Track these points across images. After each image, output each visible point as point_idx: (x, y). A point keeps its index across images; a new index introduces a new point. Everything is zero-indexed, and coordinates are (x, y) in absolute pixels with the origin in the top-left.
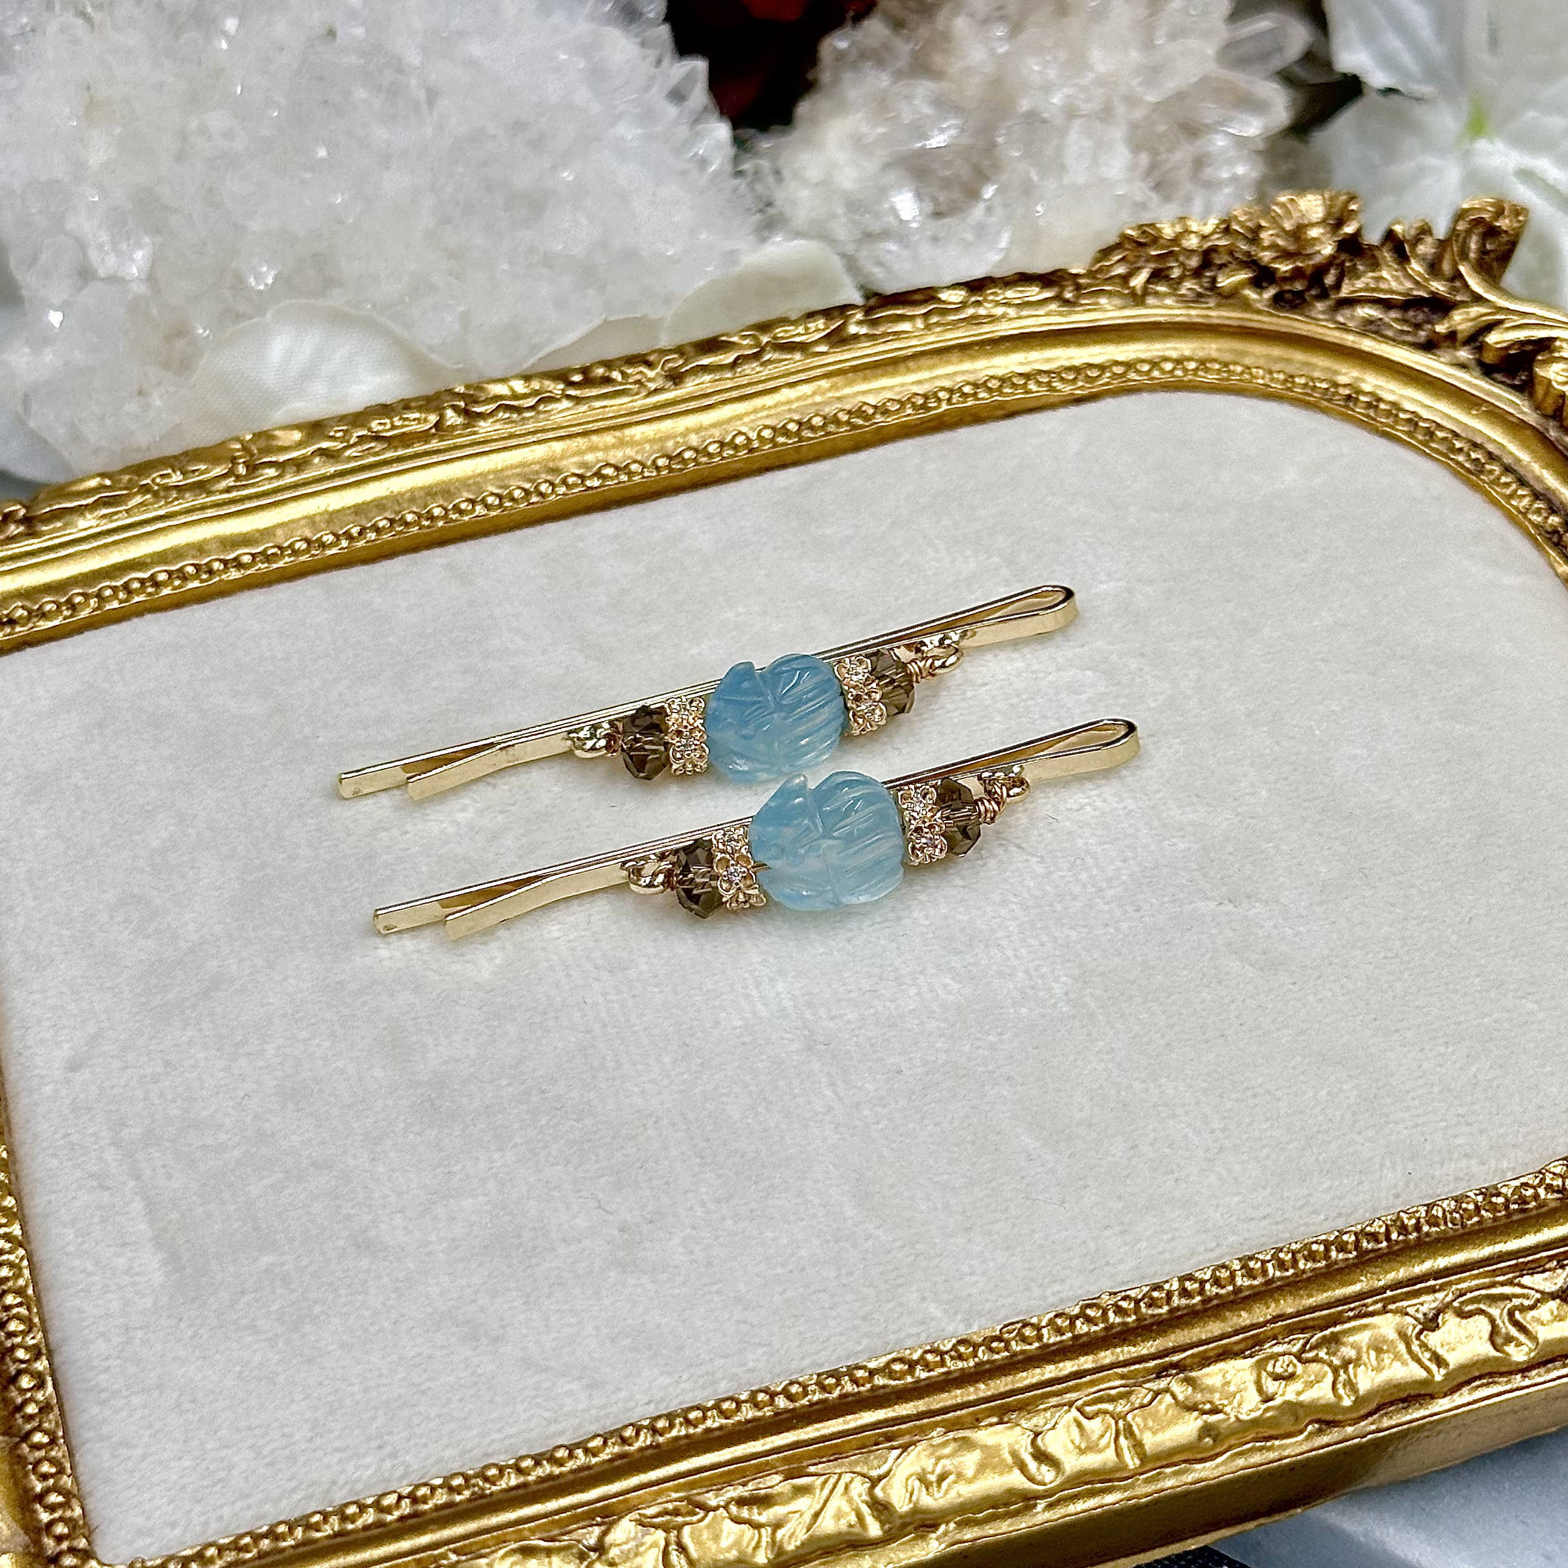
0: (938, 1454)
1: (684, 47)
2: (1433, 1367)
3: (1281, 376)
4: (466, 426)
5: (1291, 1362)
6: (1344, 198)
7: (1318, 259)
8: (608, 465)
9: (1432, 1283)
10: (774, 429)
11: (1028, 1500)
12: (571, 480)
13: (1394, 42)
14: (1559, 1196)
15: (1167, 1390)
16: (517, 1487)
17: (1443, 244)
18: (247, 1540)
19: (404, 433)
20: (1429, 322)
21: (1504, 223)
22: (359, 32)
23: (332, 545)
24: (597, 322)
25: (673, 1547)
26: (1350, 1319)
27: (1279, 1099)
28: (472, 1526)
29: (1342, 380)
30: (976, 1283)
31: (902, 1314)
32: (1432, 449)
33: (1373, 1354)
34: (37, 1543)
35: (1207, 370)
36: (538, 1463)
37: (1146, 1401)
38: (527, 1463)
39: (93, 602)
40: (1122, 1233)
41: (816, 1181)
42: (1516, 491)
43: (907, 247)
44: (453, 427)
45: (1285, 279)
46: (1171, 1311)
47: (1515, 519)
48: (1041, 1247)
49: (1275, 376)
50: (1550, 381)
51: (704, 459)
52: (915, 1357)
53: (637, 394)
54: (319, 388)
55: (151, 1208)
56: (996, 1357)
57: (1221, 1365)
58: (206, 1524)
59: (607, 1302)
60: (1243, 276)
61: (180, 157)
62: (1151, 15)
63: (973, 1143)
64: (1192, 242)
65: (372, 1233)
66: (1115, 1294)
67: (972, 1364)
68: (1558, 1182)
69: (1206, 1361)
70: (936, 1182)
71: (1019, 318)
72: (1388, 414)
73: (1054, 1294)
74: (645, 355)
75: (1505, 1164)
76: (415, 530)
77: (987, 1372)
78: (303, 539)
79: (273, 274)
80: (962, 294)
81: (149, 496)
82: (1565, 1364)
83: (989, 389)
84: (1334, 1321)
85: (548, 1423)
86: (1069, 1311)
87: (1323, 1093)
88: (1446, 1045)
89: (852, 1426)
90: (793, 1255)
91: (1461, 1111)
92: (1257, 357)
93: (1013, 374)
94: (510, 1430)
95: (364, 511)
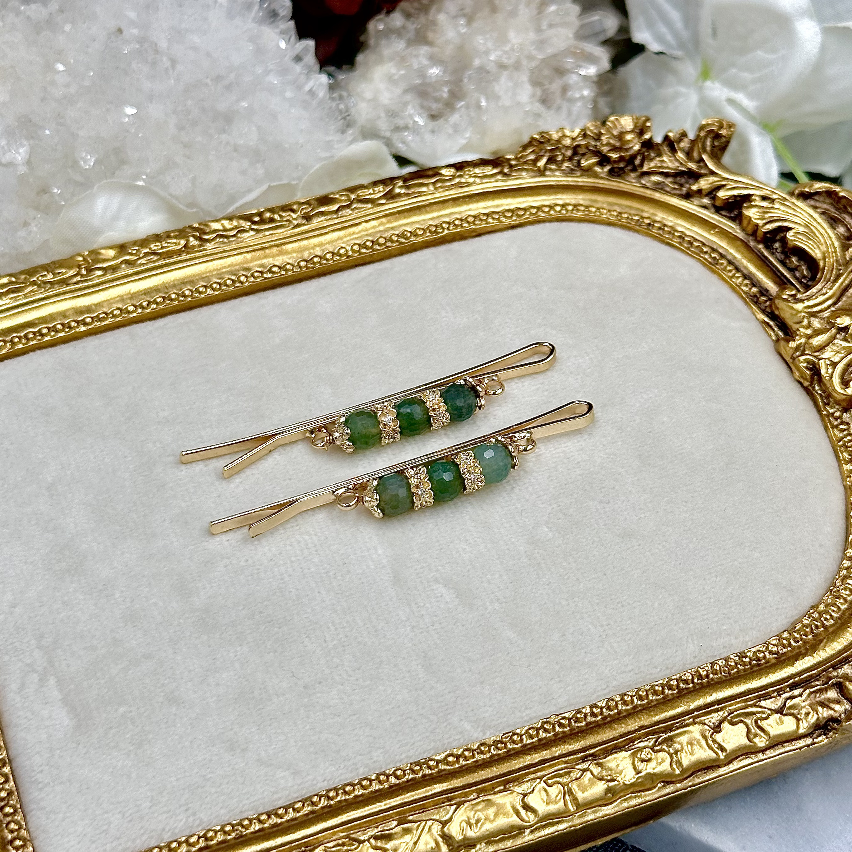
0: (475, 809)
1: (302, 34)
2: (720, 752)
3: (615, 213)
4: (201, 246)
5: (649, 752)
6: (644, 119)
7: (631, 152)
8: (275, 266)
9: (717, 707)
10: (359, 245)
11: (520, 830)
12: (256, 274)
13: (663, 29)
14: (776, 656)
15: (587, 770)
16: (259, 830)
17: (693, 142)
19: (168, 251)
20: (687, 183)
21: (723, 132)
22: (135, 31)
23: (133, 312)
24: (265, 187)
26: (678, 728)
27: (635, 608)
29: (645, 215)
30: (487, 711)
31: (450, 729)
32: (692, 252)
33: (689, 746)
35: (578, 210)
36: (269, 817)
37: (578, 776)
38: (264, 817)
39: (8, 345)
40: (560, 681)
41: (404, 658)
42: (735, 274)
43: (418, 135)
44: (194, 246)
45: (615, 162)
46: (587, 725)
47: (734, 289)
48: (519, 691)
49: (612, 213)
50: (750, 217)
51: (324, 262)
52: (460, 752)
53: (288, 227)
54: (121, 224)
55: (60, 682)
56: (500, 752)
57: (615, 755)
59: (300, 727)
60: (594, 160)
61: (43, 100)
62: (539, 13)
63: (482, 635)
64: (567, 142)
65: (176, 693)
66: (557, 715)
67: (488, 756)
68: (775, 649)
69: (606, 754)
70: (464, 657)
71: (483, 183)
72: (669, 233)
73: (526, 715)
74: (290, 205)
75: (747, 639)
76: (176, 303)
77: (496, 760)
78: (118, 309)
79: (93, 160)
80: (452, 171)
81: (36, 287)
82: (783, 746)
83: (468, 222)
84: (670, 729)
85: (274, 793)
86: (535, 725)
87: (656, 605)
88: (716, 576)
89: (430, 793)
90: (393, 699)
91: (725, 611)
92: (603, 203)
93: (480, 214)
94: (253, 798)
95: (149, 293)
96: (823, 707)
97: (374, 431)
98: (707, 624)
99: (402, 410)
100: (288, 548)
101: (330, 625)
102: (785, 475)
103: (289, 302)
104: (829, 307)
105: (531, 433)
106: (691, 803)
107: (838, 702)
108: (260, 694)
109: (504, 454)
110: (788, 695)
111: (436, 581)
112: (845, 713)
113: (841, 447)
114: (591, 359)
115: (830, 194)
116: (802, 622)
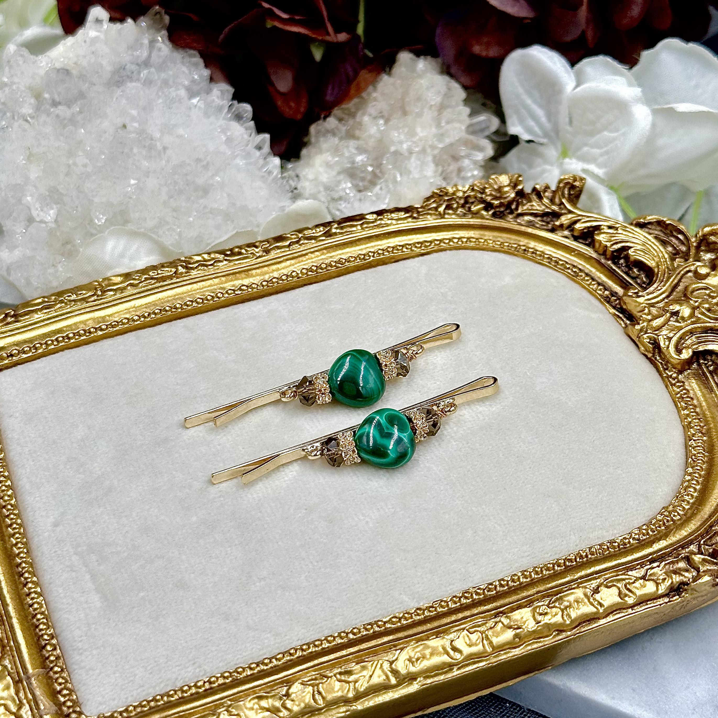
0: (415, 651)
1: (260, 130)
2: (599, 607)
3: (499, 243)
4: (186, 273)
5: (545, 608)
6: (516, 176)
7: (509, 199)
8: (243, 285)
10: (307, 269)
11: (450, 666)
12: (229, 292)
13: (531, 123)
14: (638, 541)
15: (500, 621)
16: (251, 675)
17: (555, 192)
18: (145, 703)
19: (163, 276)
20: (552, 221)
21: (577, 184)
22: (136, 125)
23: (137, 320)
24: (233, 233)
25: (316, 692)
27: (529, 511)
28: (235, 690)
29: (521, 243)
30: (420, 587)
31: (393, 600)
32: (558, 268)
33: (576, 603)
34: (60, 709)
35: (470, 241)
36: (258, 665)
37: (492, 626)
38: (254, 666)
39: (44, 346)
40: (474, 565)
42: (591, 282)
43: (348, 202)
44: (182, 273)
45: (496, 207)
46: (497, 593)
47: (592, 293)
48: (444, 572)
49: (497, 243)
50: (601, 241)
51: (281, 282)
52: (401, 616)
53: (253, 258)
54: (126, 261)
55: (93, 577)
56: (432, 614)
57: (519, 611)
58: (127, 698)
60: (481, 206)
61: (67, 175)
62: (439, 115)
64: (460, 194)
66: (474, 588)
67: (423, 617)
68: (637, 536)
69: (513, 610)
71: (397, 224)
73: (451, 589)
74: (253, 243)
75: (616, 531)
76: (170, 313)
77: (429, 619)
78: (126, 318)
79: (104, 218)
80: (375, 216)
81: (63, 304)
82: (647, 604)
83: (388, 252)
84: (560, 592)
85: (260, 650)
86: (457, 595)
87: (545, 508)
88: (590, 488)
89: (380, 642)
90: (348, 580)
91: (598, 512)
92: (489, 236)
93: (397, 245)
94: (244, 654)
95: (149, 307)
96: (676, 574)
98: (584, 521)
102: (637, 416)
103: (255, 310)
104: (664, 299)
107: (687, 571)
110: (648, 567)
112: (693, 577)
113: (678, 398)
115: (659, 223)
116: (656, 518)
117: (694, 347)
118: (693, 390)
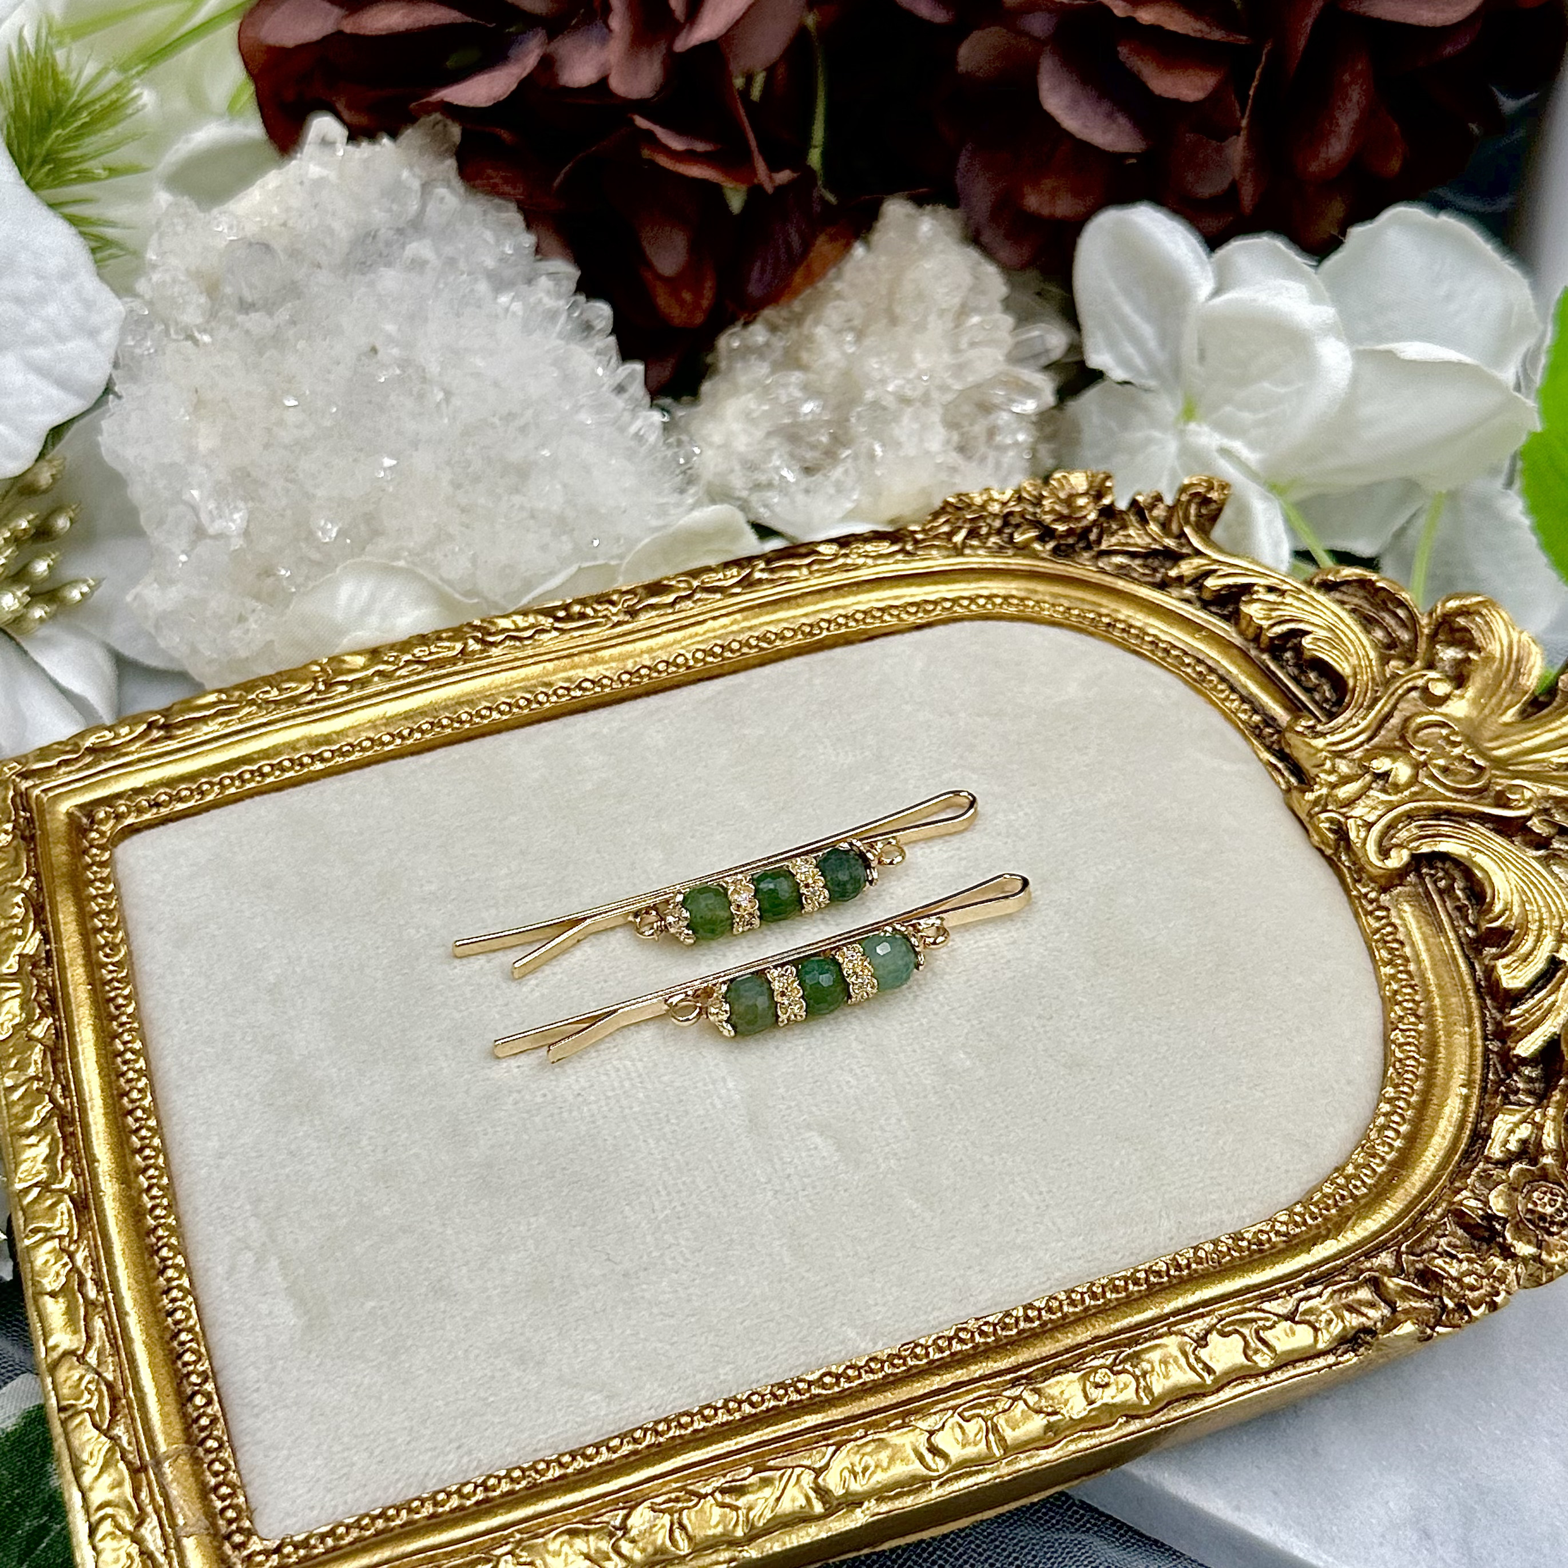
0: (861, 1452)
1: (626, 354)
2: (1205, 1375)
3: (1061, 609)
4: (482, 651)
5: (1106, 1374)
6: (1102, 476)
7: (1084, 523)
8: (586, 680)
9: (1201, 1310)
10: (704, 651)
11: (925, 1482)
12: (560, 692)
13: (1130, 349)
14: (1284, 1238)
15: (1019, 1398)
16: (560, 1478)
17: (1171, 509)
18: (366, 1521)
19: (439, 658)
20: (1162, 566)
21: (1214, 495)
22: (395, 351)
23: (389, 744)
24: (574, 569)
25: (676, 1526)
26: (1146, 1340)
27: (1086, 1168)
28: (529, 1510)
29: (1104, 611)
30: (879, 1312)
31: (827, 1337)
32: (1169, 663)
33: (1163, 1366)
34: (214, 1524)
35: (1010, 604)
36: (574, 1459)
37: (1007, 1406)
38: (566, 1459)
39: (216, 788)
40: (981, 1271)
41: (763, 1236)
42: (1228, 696)
43: (786, 495)
44: (473, 652)
45: (1061, 537)
46: (1019, 1333)
47: (1228, 717)
48: (924, 1283)
49: (1057, 608)
50: (1251, 616)
51: (655, 675)
52: (840, 1371)
53: (606, 625)
54: (374, 620)
55: (283, 1264)
56: (897, 1371)
57: (1058, 1378)
58: (336, 1507)
59: (618, 1332)
60: (1033, 534)
61: (267, 446)
62: (957, 327)
63: (872, 1204)
64: (995, 508)
65: (445, 1282)
66: (977, 1319)
67: (880, 1375)
68: (1283, 1229)
69: (1046, 1375)
70: (848, 1235)
71: (875, 566)
72: (1137, 636)
73: (934, 1319)
74: (608, 594)
75: (1245, 1213)
76: (449, 731)
77: (893, 1383)
78: (368, 739)
79: (335, 530)
80: (833, 549)
81: (254, 708)
82: (1294, 1367)
83: (856, 621)
84: (1135, 1341)
85: (580, 1425)
86: (946, 1333)
87: (1117, 1163)
88: (1201, 1125)
89: (799, 1428)
90: (749, 1293)
91: (1215, 1174)
92: (1044, 594)
93: (873, 608)
94: (550, 1433)
95: (411, 717)
96: (1351, 1312)
97: (724, 914)
98: (1189, 1192)
99: (762, 886)
100: (603, 1078)
101: (660, 1188)
102: (1299, 980)
103: (605, 731)
104: (1362, 744)
105: (942, 919)
106: (1165, 1444)
107: (1372, 1305)
108: (562, 1285)
109: (904, 948)
110: (1301, 1294)
111: (809, 1127)
112: (1382, 1321)
113: (1377, 941)
114: (1026, 814)
115: (1363, 583)
116: (1321, 1190)
117: (1412, 845)
118: (1406, 926)
